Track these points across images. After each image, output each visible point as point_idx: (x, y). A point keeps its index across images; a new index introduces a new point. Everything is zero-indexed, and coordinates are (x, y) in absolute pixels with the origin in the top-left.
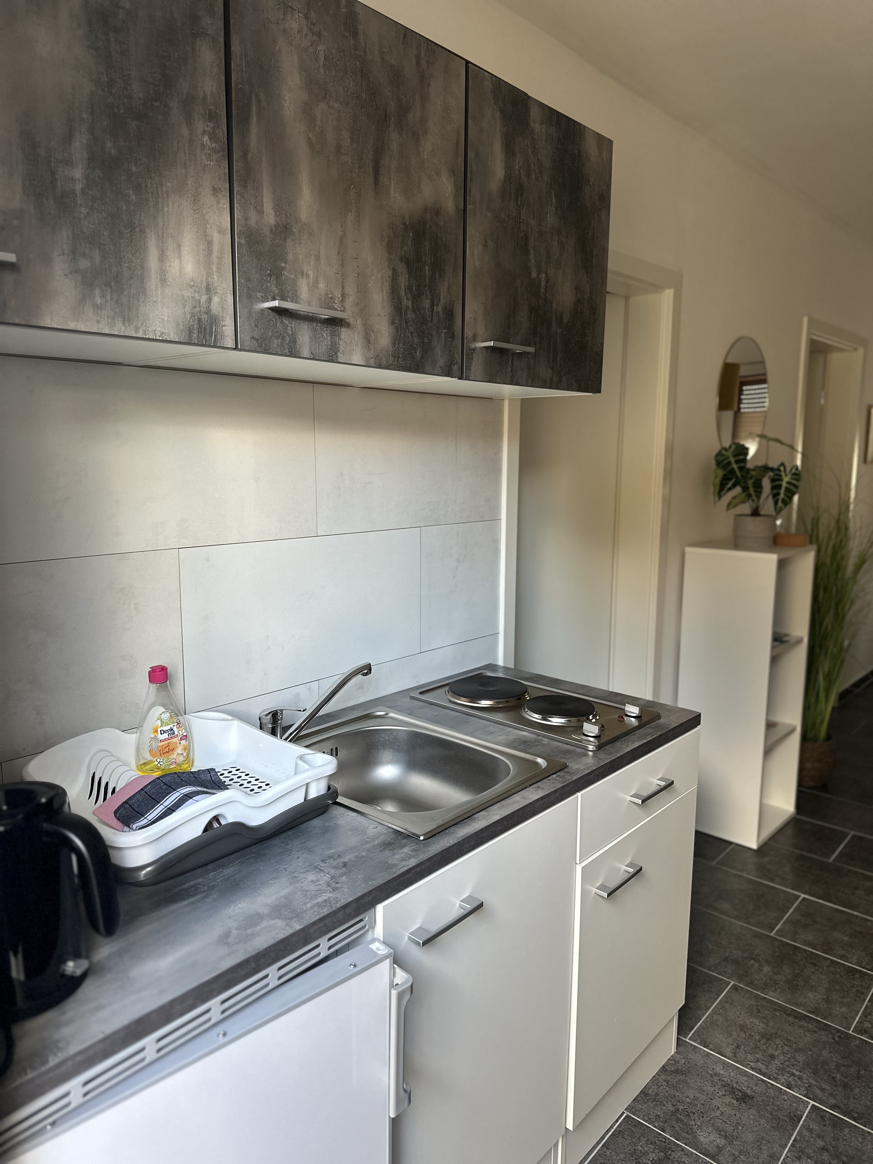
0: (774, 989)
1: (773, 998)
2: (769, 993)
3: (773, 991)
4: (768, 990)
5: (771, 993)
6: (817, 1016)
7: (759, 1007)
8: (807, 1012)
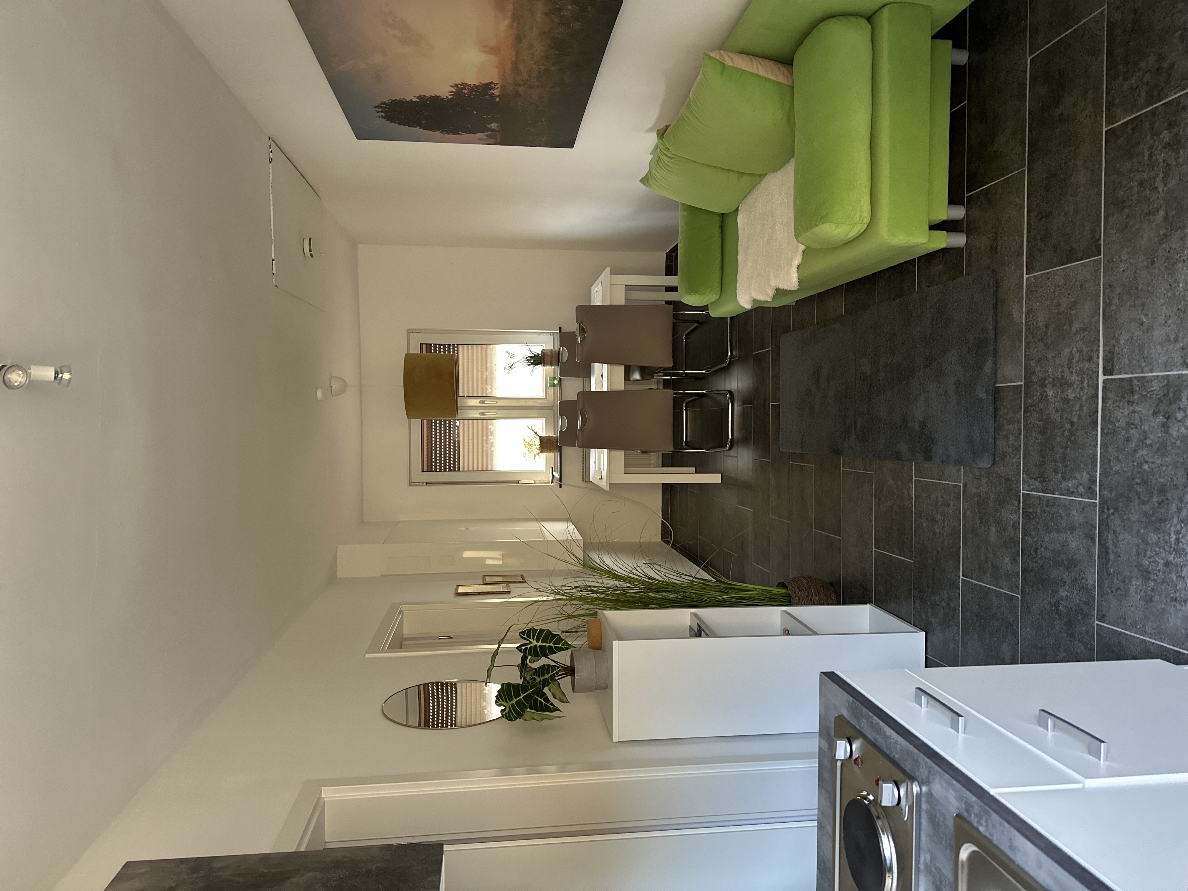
0: (1083, 581)
1: (1095, 579)
2: (1091, 583)
3: (1087, 580)
4: (1087, 585)
5: (1090, 582)
6: (1095, 534)
7: (1113, 589)
8: (1096, 544)
